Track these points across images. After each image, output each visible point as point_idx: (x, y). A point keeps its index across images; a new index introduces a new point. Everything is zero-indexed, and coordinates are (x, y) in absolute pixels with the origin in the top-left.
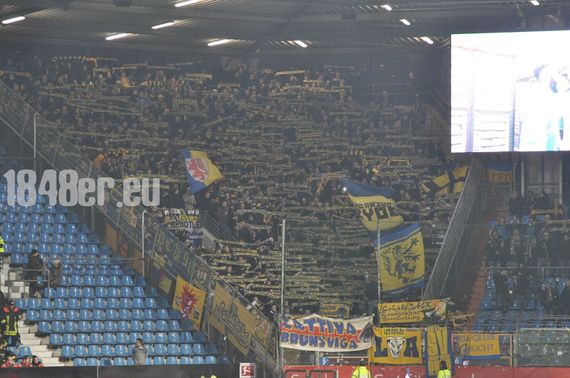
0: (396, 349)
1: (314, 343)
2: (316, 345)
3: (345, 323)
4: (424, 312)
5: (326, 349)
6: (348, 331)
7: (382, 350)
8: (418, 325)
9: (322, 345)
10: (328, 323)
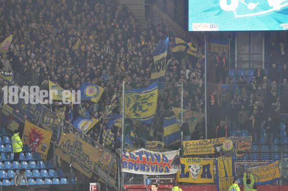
0: (195, 173)
1: (143, 169)
2: (144, 171)
3: (161, 154)
4: (215, 146)
5: (151, 173)
6: (163, 160)
7: (185, 173)
8: (210, 156)
9: (148, 170)
10: (151, 154)
